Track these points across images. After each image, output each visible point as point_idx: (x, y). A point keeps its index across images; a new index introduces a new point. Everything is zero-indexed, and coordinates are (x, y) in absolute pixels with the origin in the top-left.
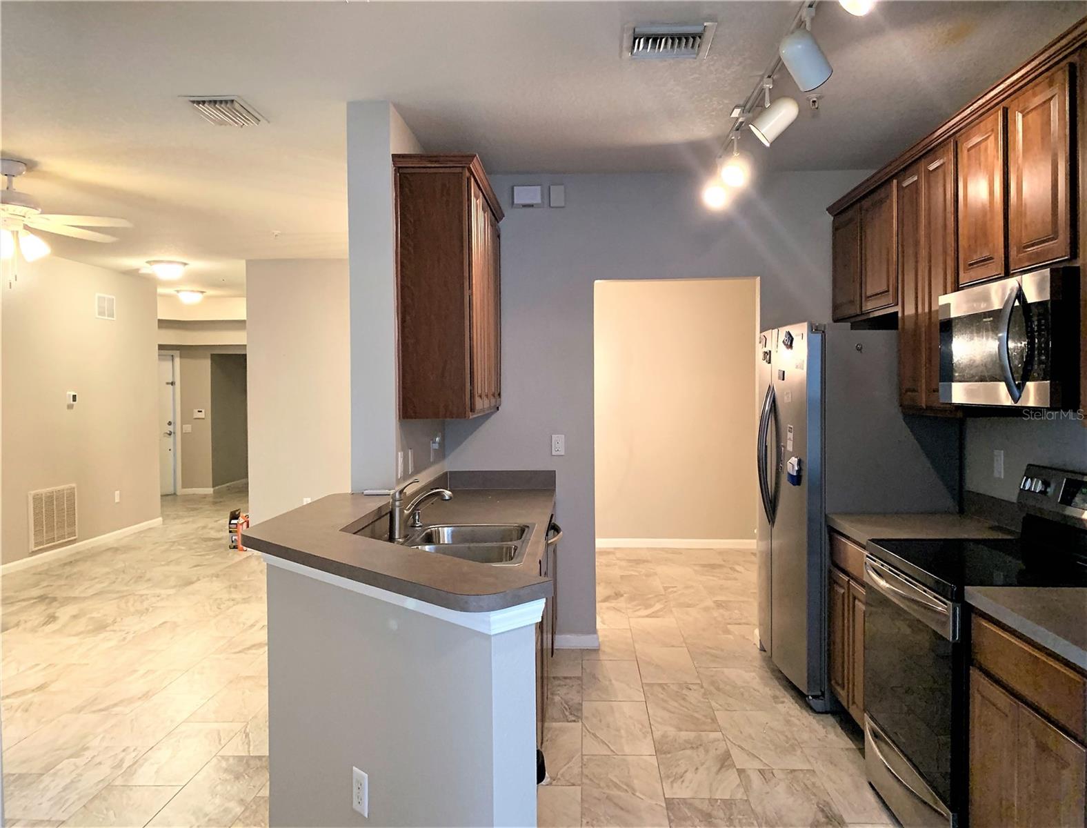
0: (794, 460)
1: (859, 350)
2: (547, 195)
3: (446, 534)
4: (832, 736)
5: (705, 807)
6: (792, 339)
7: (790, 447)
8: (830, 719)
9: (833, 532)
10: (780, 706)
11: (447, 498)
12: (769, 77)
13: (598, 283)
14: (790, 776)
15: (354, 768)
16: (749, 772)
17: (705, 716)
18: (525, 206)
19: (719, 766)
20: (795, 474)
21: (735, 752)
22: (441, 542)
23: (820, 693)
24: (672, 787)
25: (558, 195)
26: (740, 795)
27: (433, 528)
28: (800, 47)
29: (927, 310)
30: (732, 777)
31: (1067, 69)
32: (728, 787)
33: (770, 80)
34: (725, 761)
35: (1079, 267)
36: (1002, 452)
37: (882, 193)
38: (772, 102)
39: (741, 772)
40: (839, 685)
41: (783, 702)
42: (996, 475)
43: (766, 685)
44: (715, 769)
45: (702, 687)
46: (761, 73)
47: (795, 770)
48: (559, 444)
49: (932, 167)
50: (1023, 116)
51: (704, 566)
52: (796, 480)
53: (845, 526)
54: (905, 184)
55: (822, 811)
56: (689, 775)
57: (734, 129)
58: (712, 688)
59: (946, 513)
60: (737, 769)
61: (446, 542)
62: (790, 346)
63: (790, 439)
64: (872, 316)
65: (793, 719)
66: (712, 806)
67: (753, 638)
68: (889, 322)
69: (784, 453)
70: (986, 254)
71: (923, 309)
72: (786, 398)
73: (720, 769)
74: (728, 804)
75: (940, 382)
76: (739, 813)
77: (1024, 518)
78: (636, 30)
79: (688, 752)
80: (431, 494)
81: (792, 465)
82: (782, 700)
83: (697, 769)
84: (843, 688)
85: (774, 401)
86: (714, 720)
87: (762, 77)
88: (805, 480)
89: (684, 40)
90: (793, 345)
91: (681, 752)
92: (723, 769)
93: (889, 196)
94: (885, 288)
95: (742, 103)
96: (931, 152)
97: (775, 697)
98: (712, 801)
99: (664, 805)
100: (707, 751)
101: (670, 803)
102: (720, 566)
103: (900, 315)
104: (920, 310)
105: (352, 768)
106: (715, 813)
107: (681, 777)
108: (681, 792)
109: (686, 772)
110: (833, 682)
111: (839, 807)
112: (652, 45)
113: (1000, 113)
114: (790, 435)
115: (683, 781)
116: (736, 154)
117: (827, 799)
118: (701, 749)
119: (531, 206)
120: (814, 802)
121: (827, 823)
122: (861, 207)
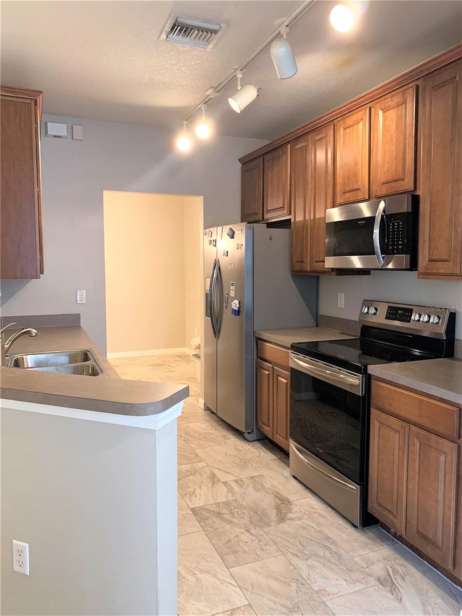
0: (236, 302)
1: (271, 239)
2: (71, 130)
3: (30, 360)
4: (262, 454)
5: (214, 508)
6: (234, 232)
7: (232, 294)
8: (257, 444)
9: (259, 340)
10: (228, 441)
11: (34, 335)
12: (241, 70)
13: (106, 194)
14: (252, 481)
15: (13, 541)
16: (230, 483)
17: (191, 454)
18: (55, 136)
19: (212, 483)
20: (237, 309)
21: (216, 472)
22: (26, 367)
23: (251, 431)
24: (191, 501)
25: (78, 131)
26: (230, 498)
27: (19, 356)
28: (283, 50)
29: (312, 218)
30: (224, 489)
31: (415, 87)
32: (222, 495)
33: (241, 72)
34: (213, 478)
35: (418, 195)
36: (343, 294)
37: (280, 152)
38: (242, 86)
39: (225, 483)
40: (265, 424)
41: (229, 439)
42: (339, 306)
43: (216, 430)
44: (210, 485)
45: (182, 437)
46: (236, 67)
47: (253, 477)
48: (81, 296)
49: (318, 137)
50: (383, 112)
51: (152, 365)
52: (237, 313)
53: (266, 336)
54: (298, 147)
55: (277, 497)
56: (198, 491)
57: (204, 102)
58: (187, 436)
59: (311, 327)
60: (223, 482)
61: (30, 366)
62: (232, 237)
63: (232, 290)
64: (270, 221)
65: (238, 447)
66: (218, 507)
67: (198, 404)
68: (285, 224)
69: (228, 298)
70: (356, 187)
71: (310, 217)
72: (229, 266)
73: (213, 483)
74: (227, 504)
75: (326, 256)
76: (235, 508)
77: (362, 328)
78: (178, 19)
79: (191, 477)
80: (22, 333)
81: (235, 304)
82: (228, 437)
83: (200, 487)
84: (268, 426)
85: (219, 269)
86: (197, 455)
87: (236, 70)
88: (243, 312)
90: (235, 236)
91: (187, 478)
92: (215, 484)
93: (286, 153)
94: (282, 206)
95: (215, 85)
96: (316, 129)
97: (224, 436)
98: (217, 504)
99: (191, 513)
100: (201, 475)
101: (193, 510)
102: (162, 365)
103: (292, 221)
104: (307, 218)
105: (12, 541)
106: (222, 511)
107: (194, 493)
108: (198, 503)
109: (195, 490)
110: (260, 423)
111: (285, 493)
112: (176, 34)
113: (368, 109)
114: (233, 288)
115: (196, 496)
116: (204, 119)
117: (277, 490)
118: (197, 474)
119: (60, 137)
120: (270, 493)
121: (282, 504)
122: (263, 159)
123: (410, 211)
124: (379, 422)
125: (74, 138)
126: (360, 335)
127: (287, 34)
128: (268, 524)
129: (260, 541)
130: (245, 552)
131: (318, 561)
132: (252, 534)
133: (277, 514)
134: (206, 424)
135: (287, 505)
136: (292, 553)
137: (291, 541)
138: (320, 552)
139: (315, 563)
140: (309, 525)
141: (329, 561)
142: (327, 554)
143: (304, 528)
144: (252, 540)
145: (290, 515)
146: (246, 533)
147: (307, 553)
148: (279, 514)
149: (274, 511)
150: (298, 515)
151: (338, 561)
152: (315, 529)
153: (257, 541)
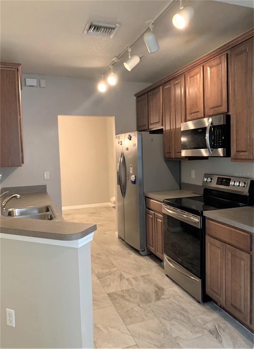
0: (133, 176)
1: (152, 140)
2: (39, 83)
3: (17, 212)
4: (150, 263)
5: (121, 293)
6: (131, 137)
7: (131, 172)
8: (147, 257)
9: (147, 198)
10: (131, 256)
11: (18, 198)
12: (130, 47)
14: (143, 278)
15: (7, 309)
16: (130, 279)
17: (109, 263)
18: (30, 86)
19: (120, 280)
20: (134, 180)
21: (123, 273)
22: (15, 215)
23: (143, 250)
24: (108, 289)
25: (43, 83)
26: (130, 287)
27: (11, 210)
28: (151, 37)
29: (174, 128)
30: (126, 282)
31: (226, 55)
32: (125, 286)
33: (130, 48)
34: (121, 277)
35: (230, 115)
36: (194, 170)
37: (157, 90)
38: (131, 56)
39: (128, 279)
40: (151, 246)
41: (132, 254)
42: (192, 177)
43: (124, 249)
44: (119, 280)
45: (104, 254)
46: (128, 45)
47: (144, 276)
48: (47, 175)
49: (176, 82)
50: (210, 68)
51: (90, 213)
52: (134, 182)
53: (150, 195)
54: (166, 87)
55: (156, 287)
56: (112, 284)
57: (112, 64)
58: (108, 254)
59: (176, 190)
60: (126, 279)
61: (17, 215)
62: (130, 139)
63: (131, 169)
64: (152, 130)
65: (136, 259)
66: (123, 292)
67: (115, 235)
68: (160, 131)
69: (129, 174)
70: (197, 110)
71: (173, 127)
72: (129, 156)
73: (121, 279)
74: (128, 291)
75: (182, 150)
76: (132, 293)
77: (204, 190)
78: (93, 23)
79: (108, 276)
80: (12, 197)
81: (133, 178)
82: (131, 253)
83: (113, 281)
84: (153, 247)
85: (124, 157)
86: (113, 264)
87: (128, 47)
88: (137, 182)
89: (108, 30)
90: (131, 139)
91: (106, 277)
92: (122, 280)
93: (159, 91)
94: (158, 121)
95: (117, 55)
96: (175, 78)
97: (128, 253)
98: (122, 291)
99: (107, 296)
100: (114, 275)
101: (109, 295)
102: (95, 213)
103: (164, 129)
104: (172, 128)
105: (6, 309)
106: (125, 295)
107: (110, 285)
108: (112, 290)
109: (110, 283)
110: (148, 245)
111: (161, 285)
112: (93, 30)
113: (202, 67)
114: (131, 168)
115: (110, 286)
116: (112, 74)
117: (156, 283)
118: (112, 274)
119: (33, 86)
120: (153, 284)
121: (159, 290)
122: (148, 94)
123: (225, 123)
124: (210, 243)
125: (41, 86)
126: (203, 194)
127: (153, 29)
128: (150, 301)
129: (145, 311)
130: (136, 317)
131: (177, 322)
132: (141, 307)
133: (156, 296)
134: (119, 247)
135: (161, 291)
136: (162, 317)
137: (162, 311)
138: (178, 316)
139: (176, 323)
140: (173, 302)
141: (183, 321)
142: (182, 318)
143: (170, 304)
144: (141, 310)
145: (163, 297)
146: (137, 306)
147: (171, 317)
148: (157, 296)
149: (154, 294)
150: (167, 296)
151: (188, 321)
152: (177, 304)
153: (143, 311)
